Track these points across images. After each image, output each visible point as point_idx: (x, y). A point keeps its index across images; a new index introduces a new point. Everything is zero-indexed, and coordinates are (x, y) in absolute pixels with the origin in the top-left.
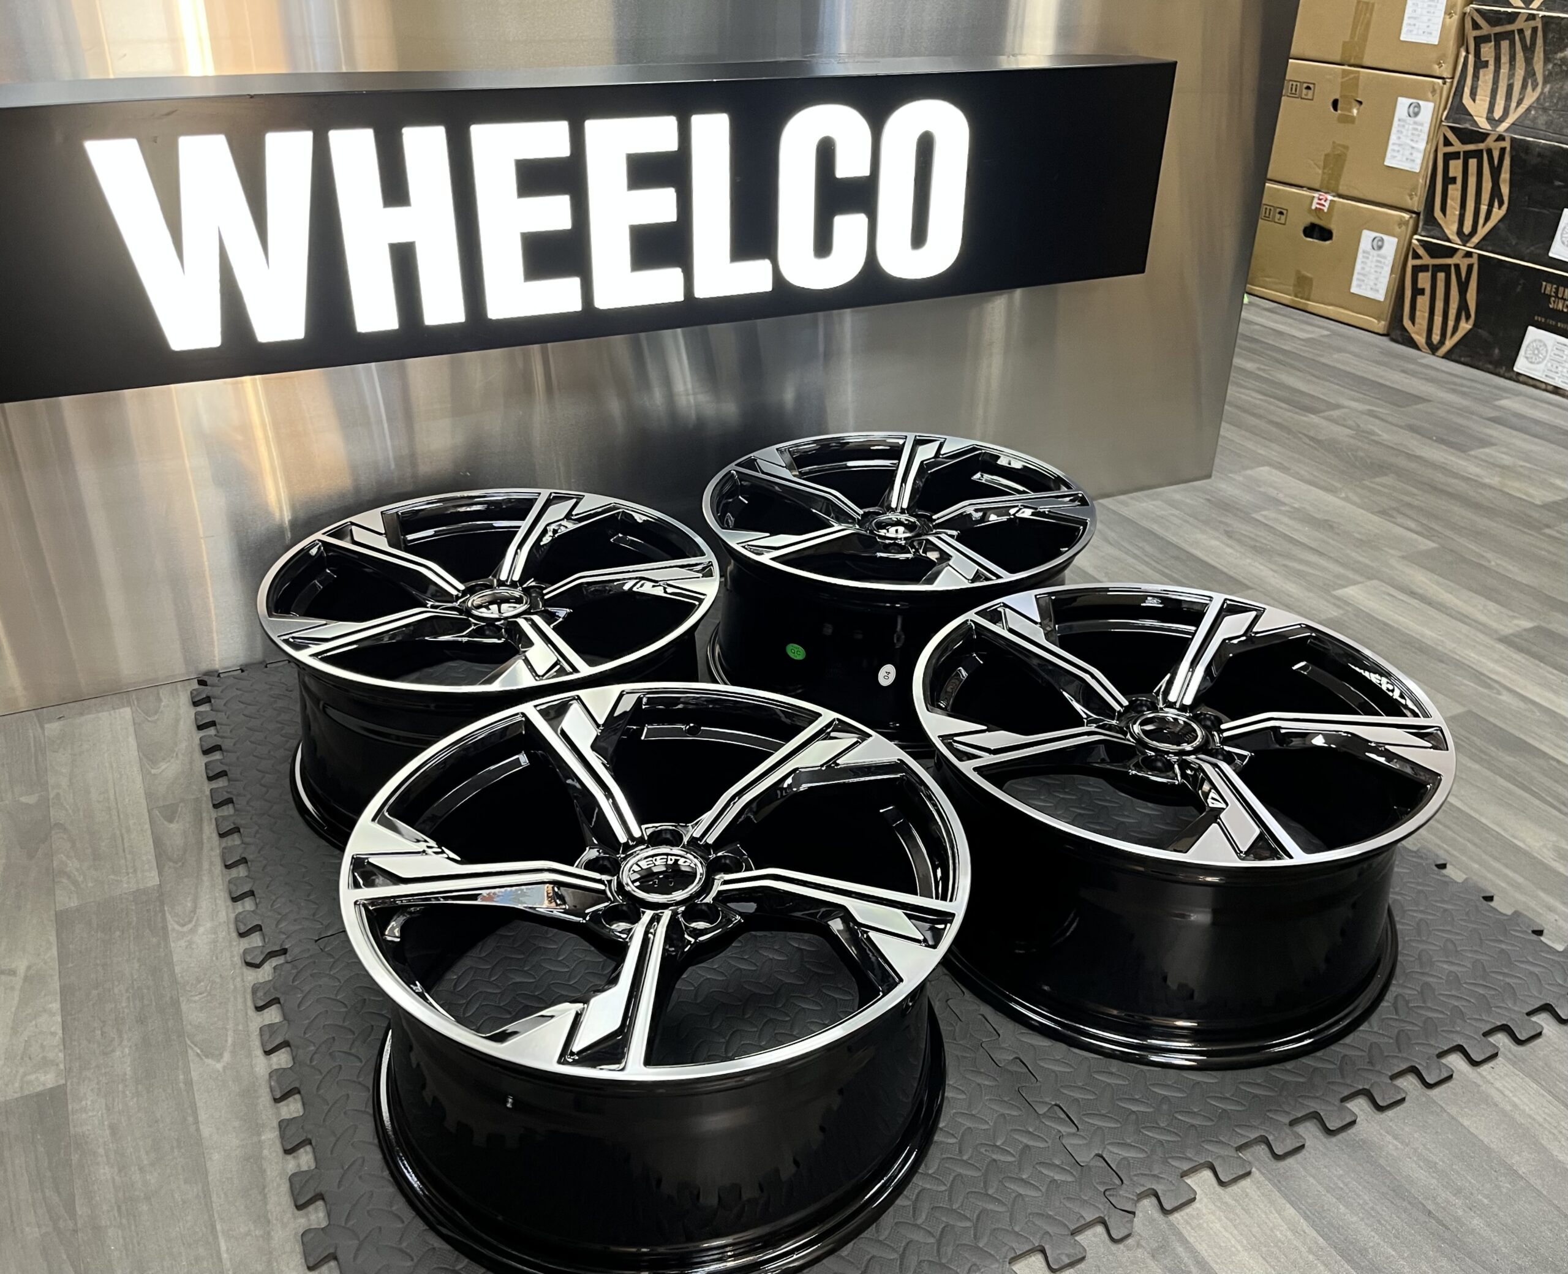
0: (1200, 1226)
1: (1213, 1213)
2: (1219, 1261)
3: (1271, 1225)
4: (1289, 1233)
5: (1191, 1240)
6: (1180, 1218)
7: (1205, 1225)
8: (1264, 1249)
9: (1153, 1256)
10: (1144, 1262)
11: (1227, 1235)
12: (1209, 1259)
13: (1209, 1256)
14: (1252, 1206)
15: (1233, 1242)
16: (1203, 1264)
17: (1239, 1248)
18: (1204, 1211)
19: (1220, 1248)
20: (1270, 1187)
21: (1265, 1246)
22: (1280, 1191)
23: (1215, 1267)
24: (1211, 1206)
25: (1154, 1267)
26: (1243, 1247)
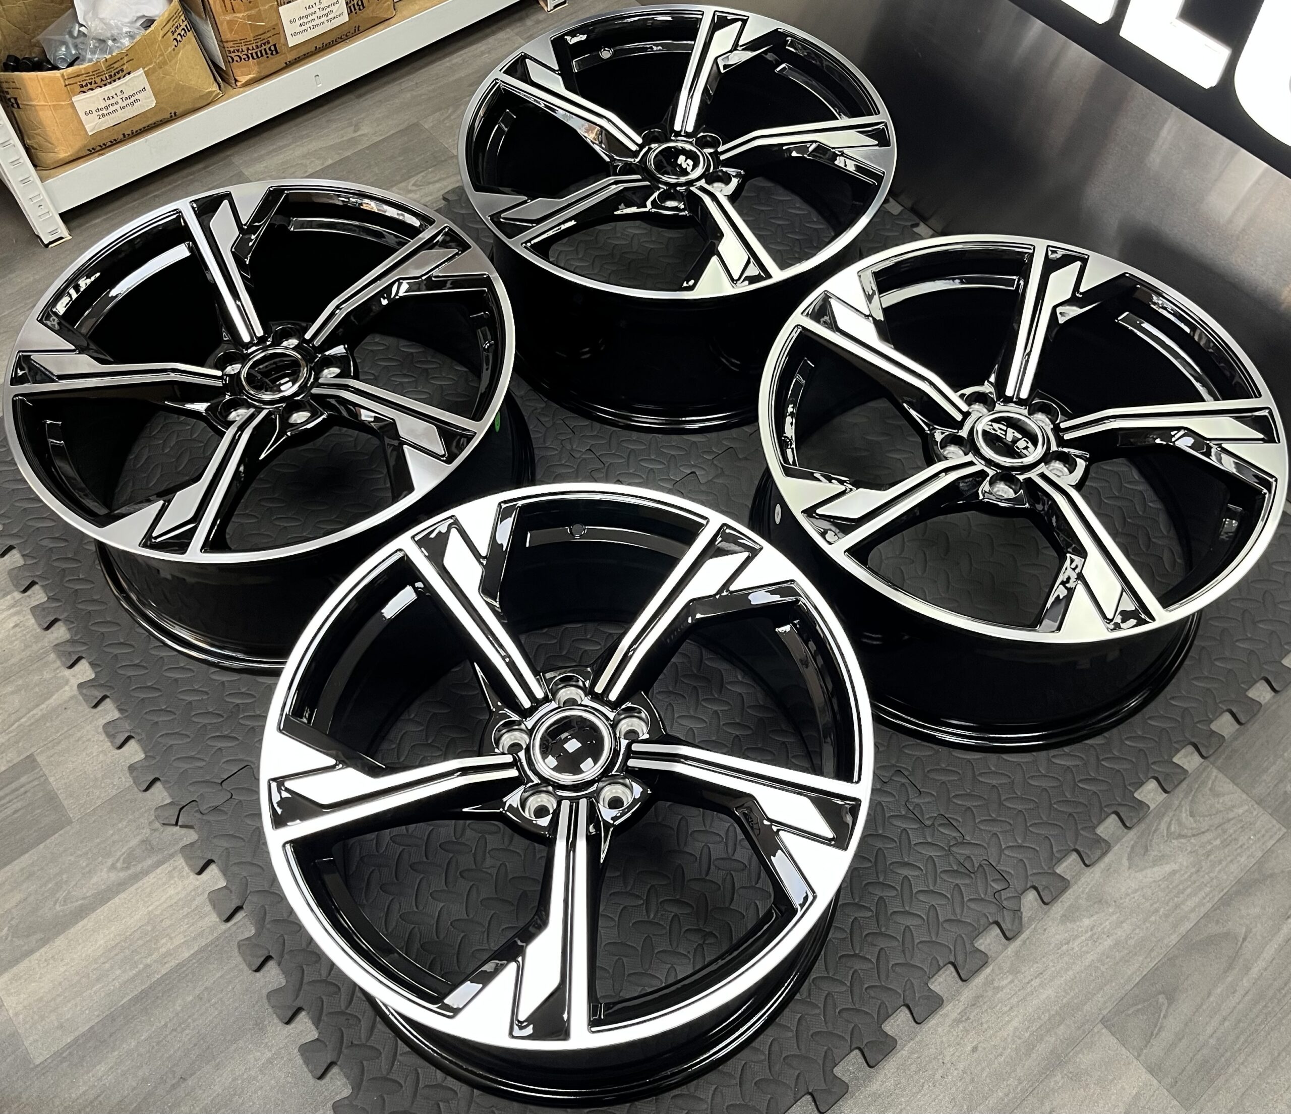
0: (171, 877)
1: (184, 889)
2: (139, 891)
3: (172, 935)
4: (163, 950)
5: (159, 871)
6: (179, 862)
7: (172, 882)
8: (149, 928)
9: (143, 841)
10: (138, 835)
11: (163, 899)
12: (140, 883)
13: (143, 884)
14: (191, 921)
15: (157, 903)
16: (135, 878)
17: (150, 908)
18: (186, 882)
19: (151, 893)
20: (211, 938)
21: (153, 930)
22: (207, 946)
23: (133, 889)
24: (192, 887)
25: (134, 842)
26: (152, 911)
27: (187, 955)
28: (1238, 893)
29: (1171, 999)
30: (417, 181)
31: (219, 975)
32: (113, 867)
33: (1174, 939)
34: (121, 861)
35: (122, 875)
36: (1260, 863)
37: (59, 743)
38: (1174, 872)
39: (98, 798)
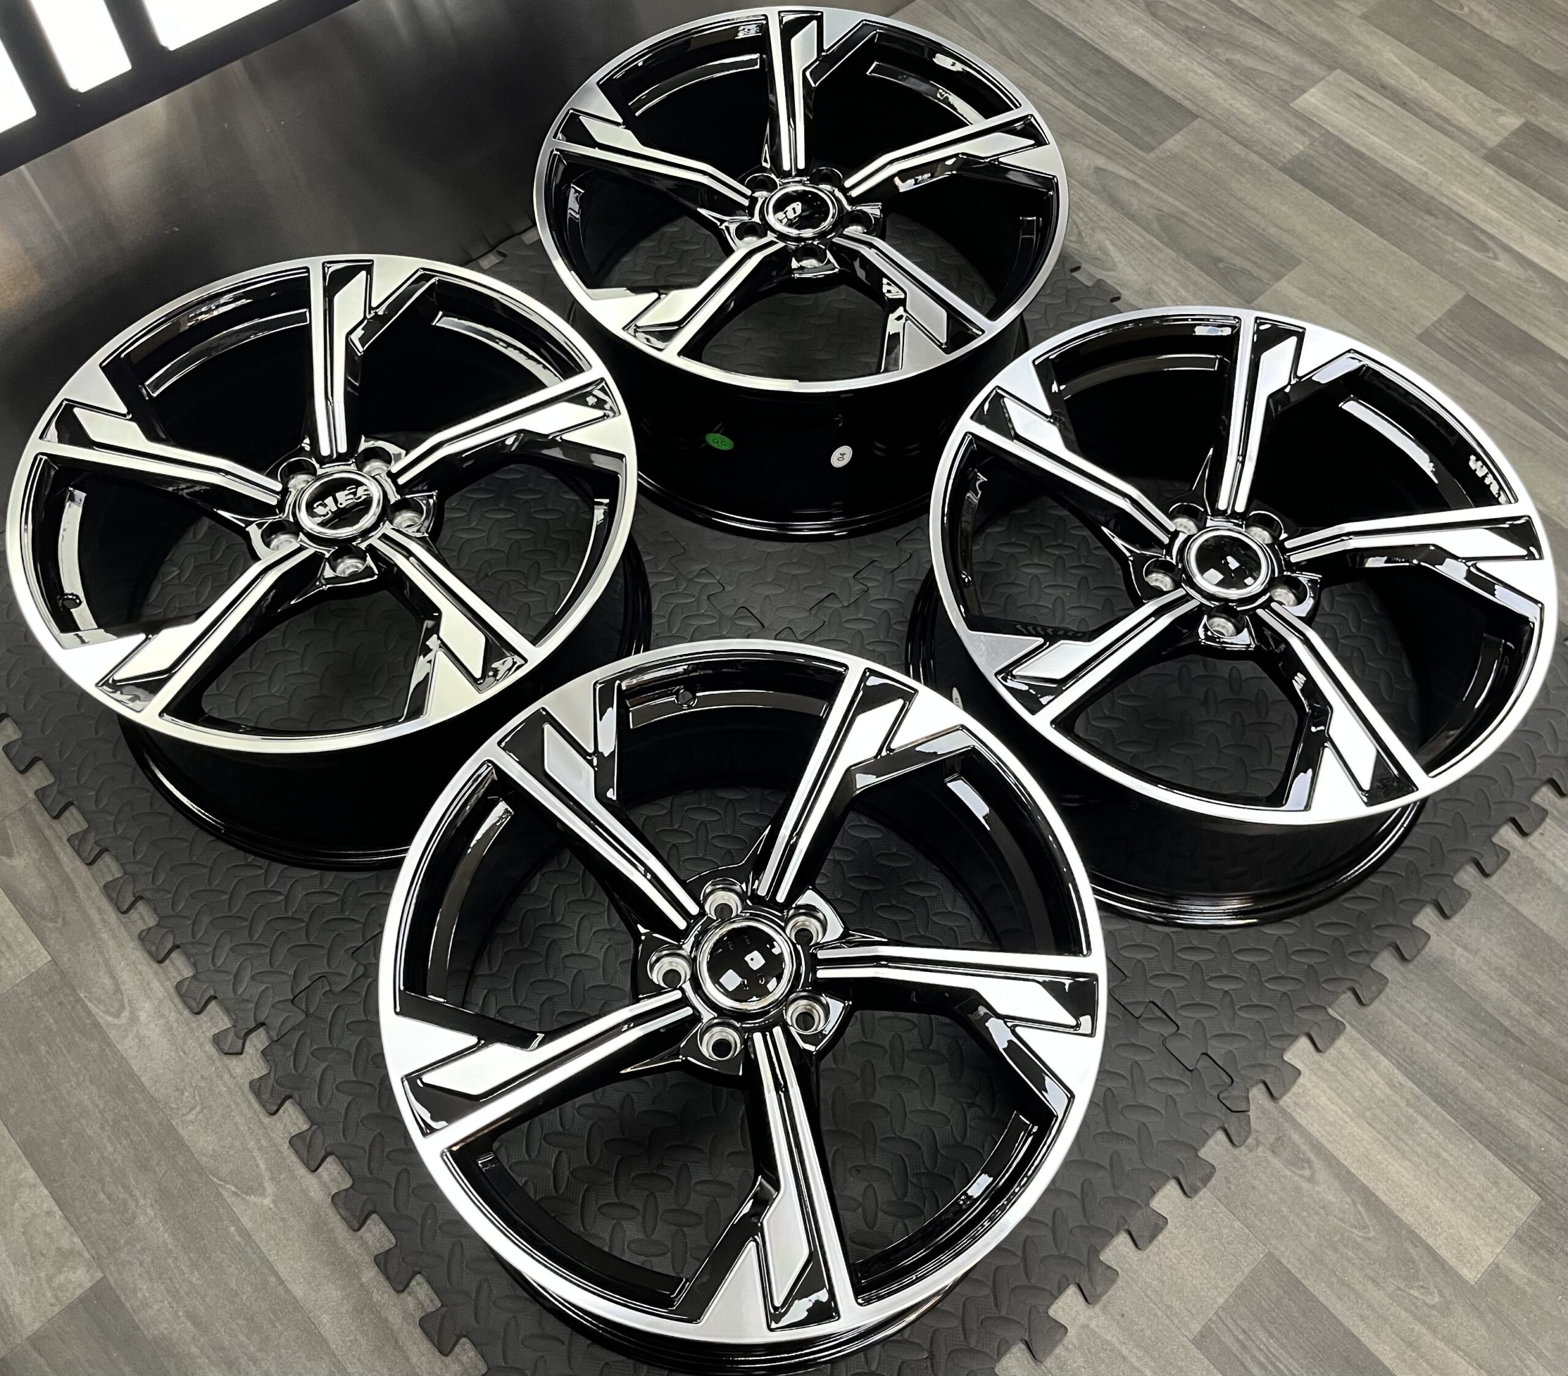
0: (1308, 1104)
1: (1316, 1086)
2: (1331, 1139)
3: (1370, 1084)
4: (1388, 1090)
5: (1303, 1123)
6: (1289, 1100)
7: (1312, 1102)
8: (1368, 1114)
9: (1273, 1152)
10: (1267, 1162)
11: (1333, 1107)
13: (1322, 1136)
15: (1340, 1113)
16: (1318, 1148)
17: (1348, 1120)
18: (1309, 1085)
19: (1331, 1124)
20: (1363, 1040)
21: (1369, 1109)
22: (1372, 1042)
23: (1330, 1147)
24: (1314, 1078)
25: (1276, 1163)
26: (1350, 1116)
27: (1386, 1062)
28: (1123, 209)
29: (1220, 260)
30: (107, 1012)
31: (1399, 1022)
32: (1311, 1180)
33: (1169, 251)
34: (1301, 1172)
35: (1318, 1164)
36: (1093, 191)
37: (1169, 1307)
38: (1113, 244)
39: (1232, 1227)
